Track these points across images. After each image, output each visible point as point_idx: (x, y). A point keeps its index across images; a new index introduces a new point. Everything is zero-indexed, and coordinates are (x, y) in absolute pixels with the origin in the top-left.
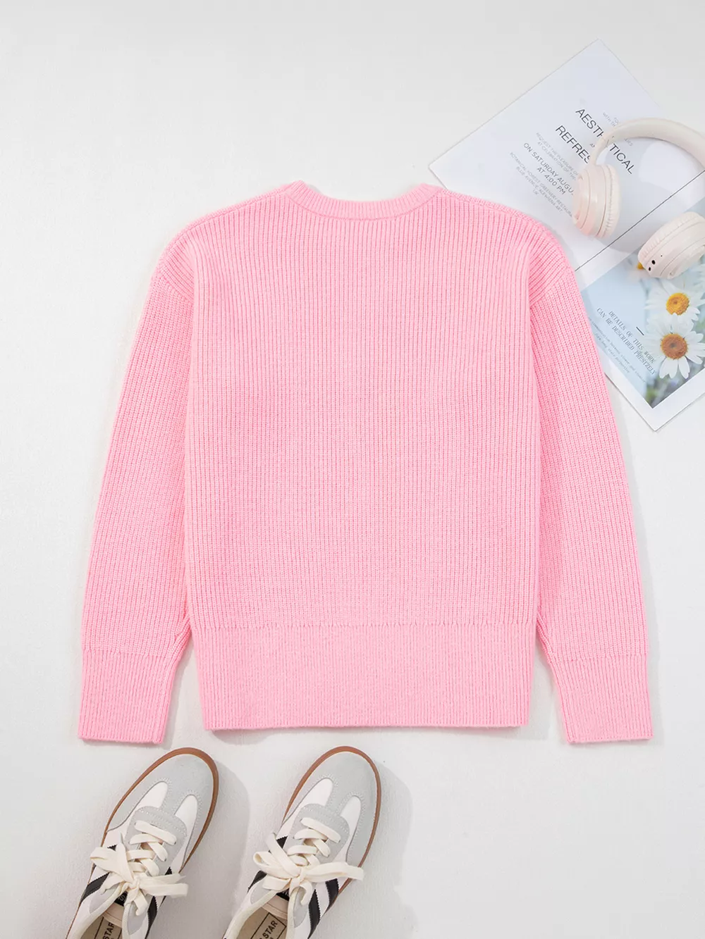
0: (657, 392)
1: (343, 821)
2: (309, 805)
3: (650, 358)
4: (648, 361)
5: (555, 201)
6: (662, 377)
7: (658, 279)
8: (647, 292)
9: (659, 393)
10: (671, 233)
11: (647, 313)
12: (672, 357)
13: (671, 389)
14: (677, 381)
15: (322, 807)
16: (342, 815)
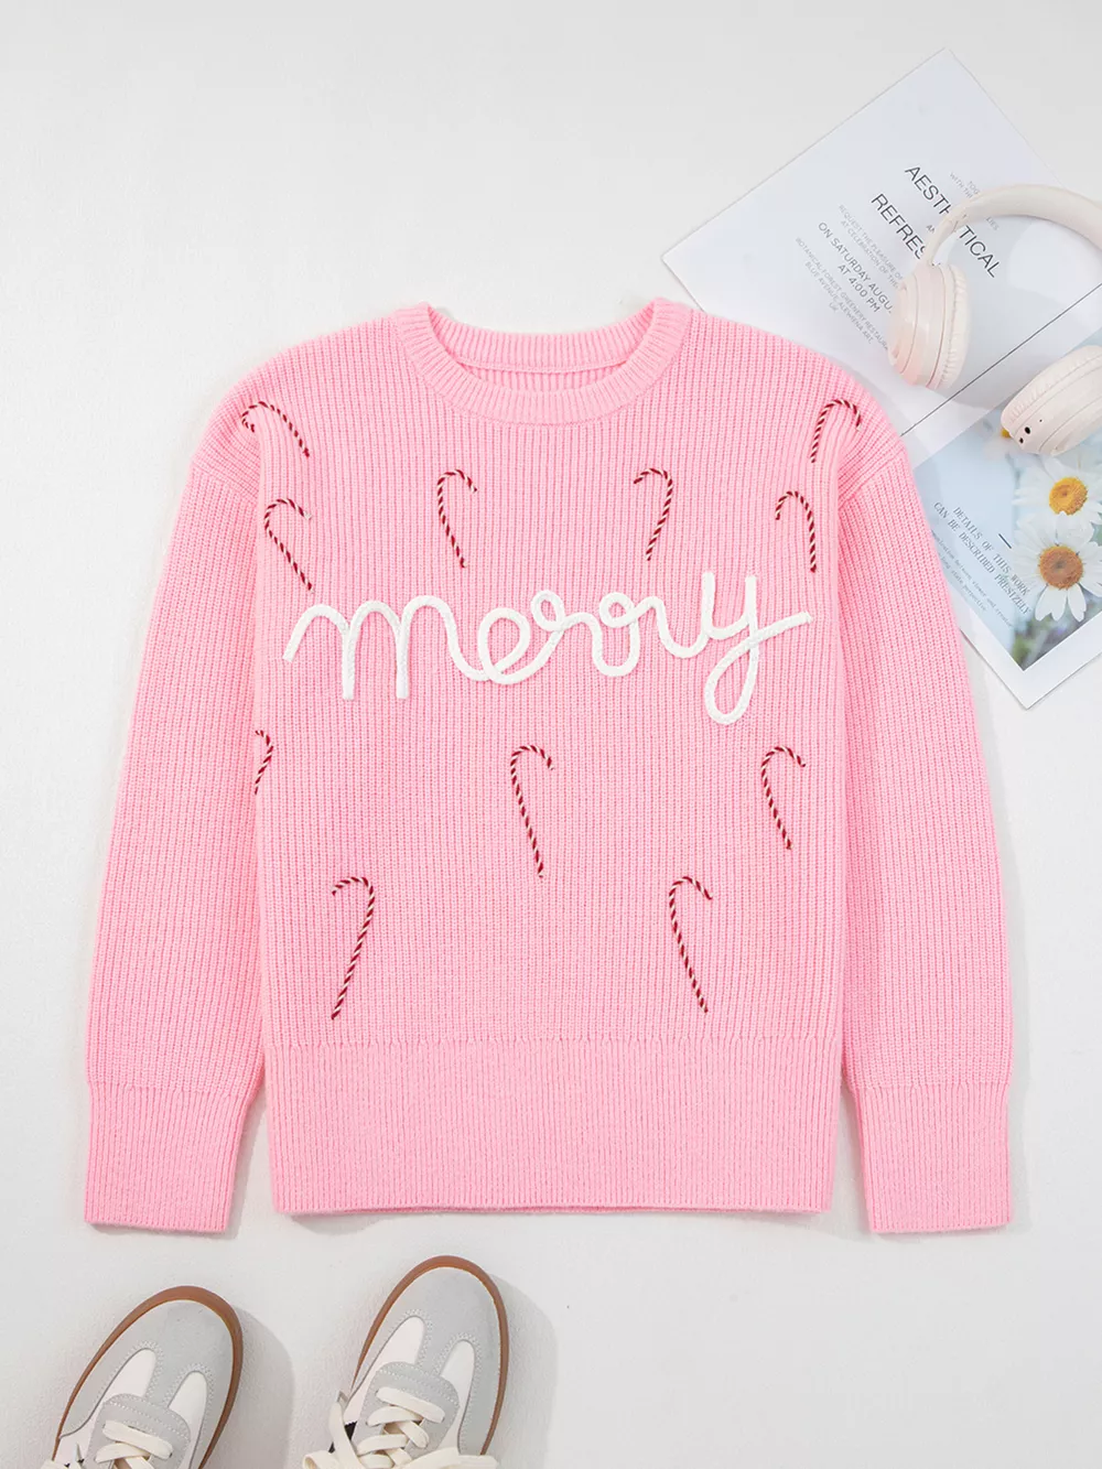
0: (1032, 642)
1: (446, 1386)
2: (391, 1364)
3: (1020, 586)
4: (1018, 591)
5: (862, 323)
6: (1040, 617)
7: (1036, 455)
8: (1018, 475)
9: (1034, 645)
10: (1057, 383)
11: (1016, 510)
12: (1057, 585)
13: (1054, 639)
14: (1065, 626)
15: (411, 1365)
16: (443, 1376)
